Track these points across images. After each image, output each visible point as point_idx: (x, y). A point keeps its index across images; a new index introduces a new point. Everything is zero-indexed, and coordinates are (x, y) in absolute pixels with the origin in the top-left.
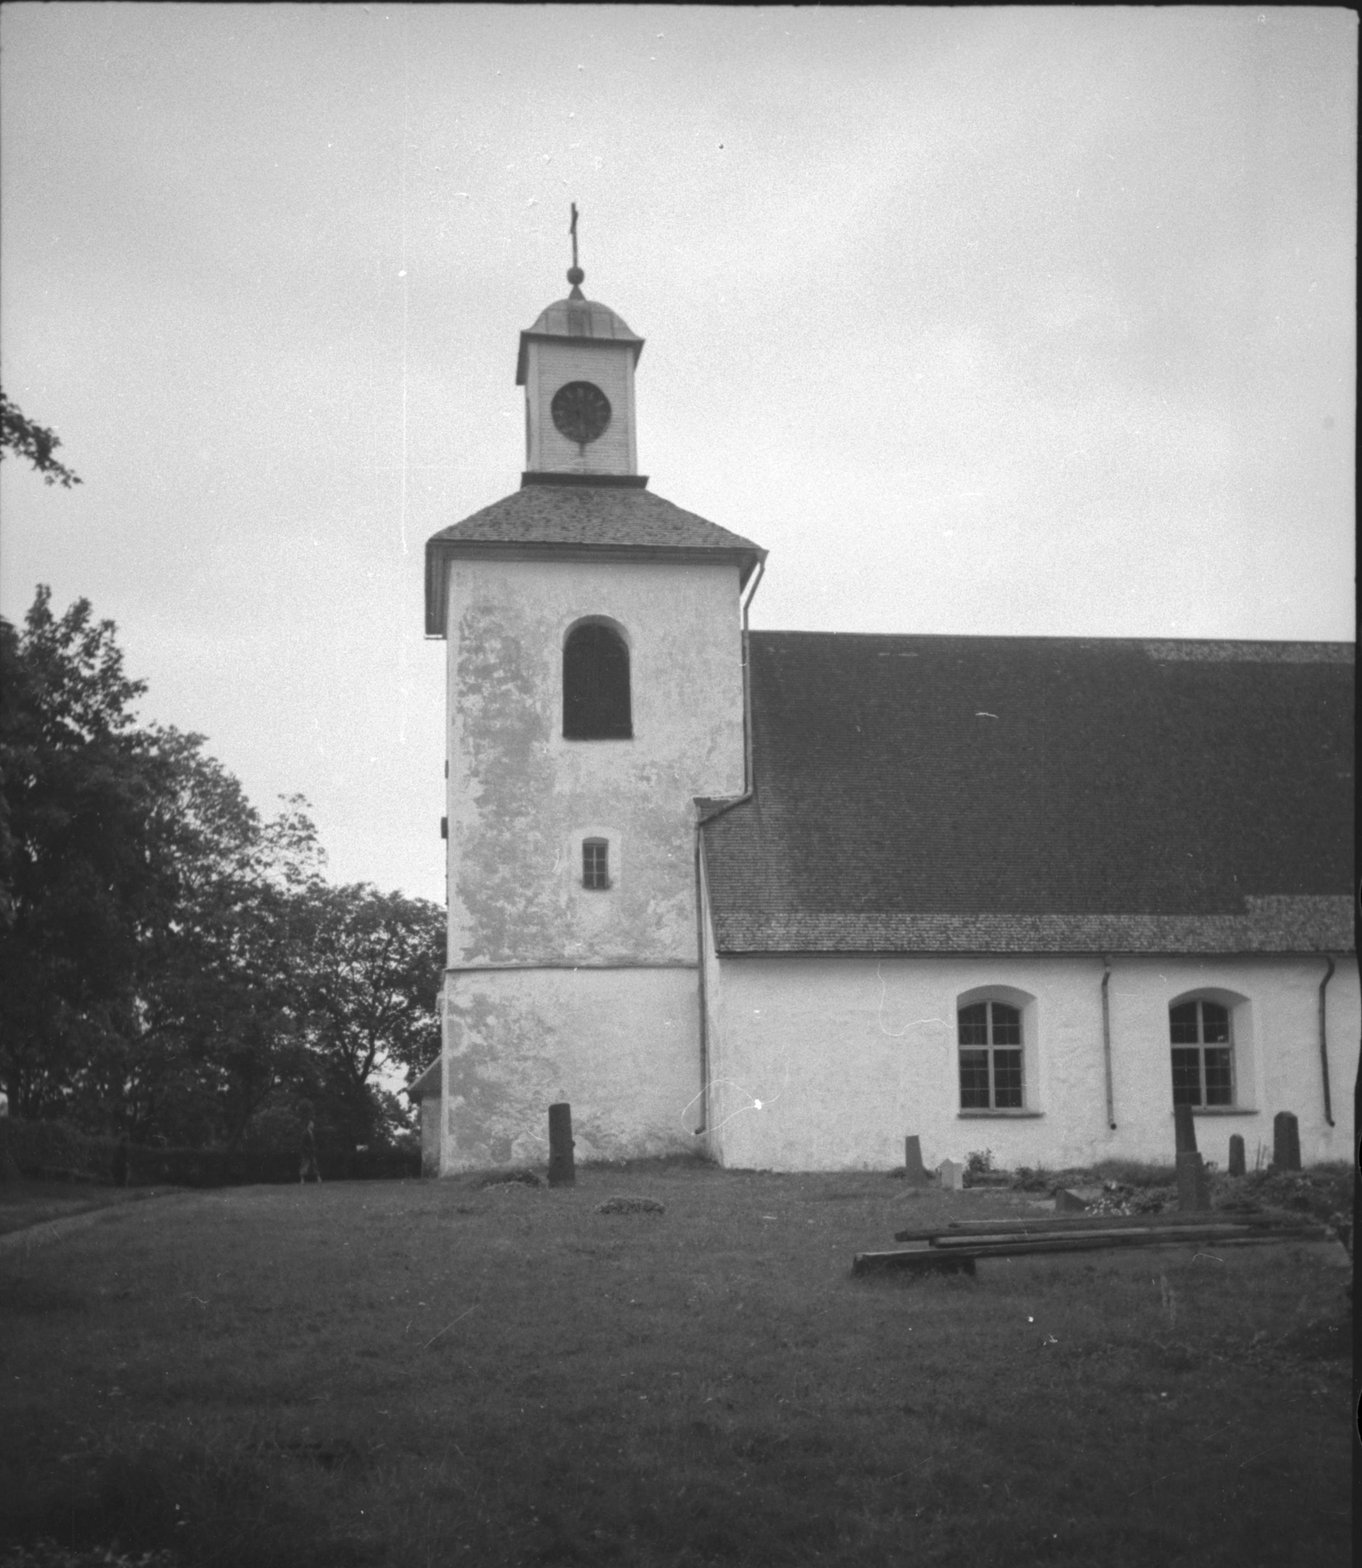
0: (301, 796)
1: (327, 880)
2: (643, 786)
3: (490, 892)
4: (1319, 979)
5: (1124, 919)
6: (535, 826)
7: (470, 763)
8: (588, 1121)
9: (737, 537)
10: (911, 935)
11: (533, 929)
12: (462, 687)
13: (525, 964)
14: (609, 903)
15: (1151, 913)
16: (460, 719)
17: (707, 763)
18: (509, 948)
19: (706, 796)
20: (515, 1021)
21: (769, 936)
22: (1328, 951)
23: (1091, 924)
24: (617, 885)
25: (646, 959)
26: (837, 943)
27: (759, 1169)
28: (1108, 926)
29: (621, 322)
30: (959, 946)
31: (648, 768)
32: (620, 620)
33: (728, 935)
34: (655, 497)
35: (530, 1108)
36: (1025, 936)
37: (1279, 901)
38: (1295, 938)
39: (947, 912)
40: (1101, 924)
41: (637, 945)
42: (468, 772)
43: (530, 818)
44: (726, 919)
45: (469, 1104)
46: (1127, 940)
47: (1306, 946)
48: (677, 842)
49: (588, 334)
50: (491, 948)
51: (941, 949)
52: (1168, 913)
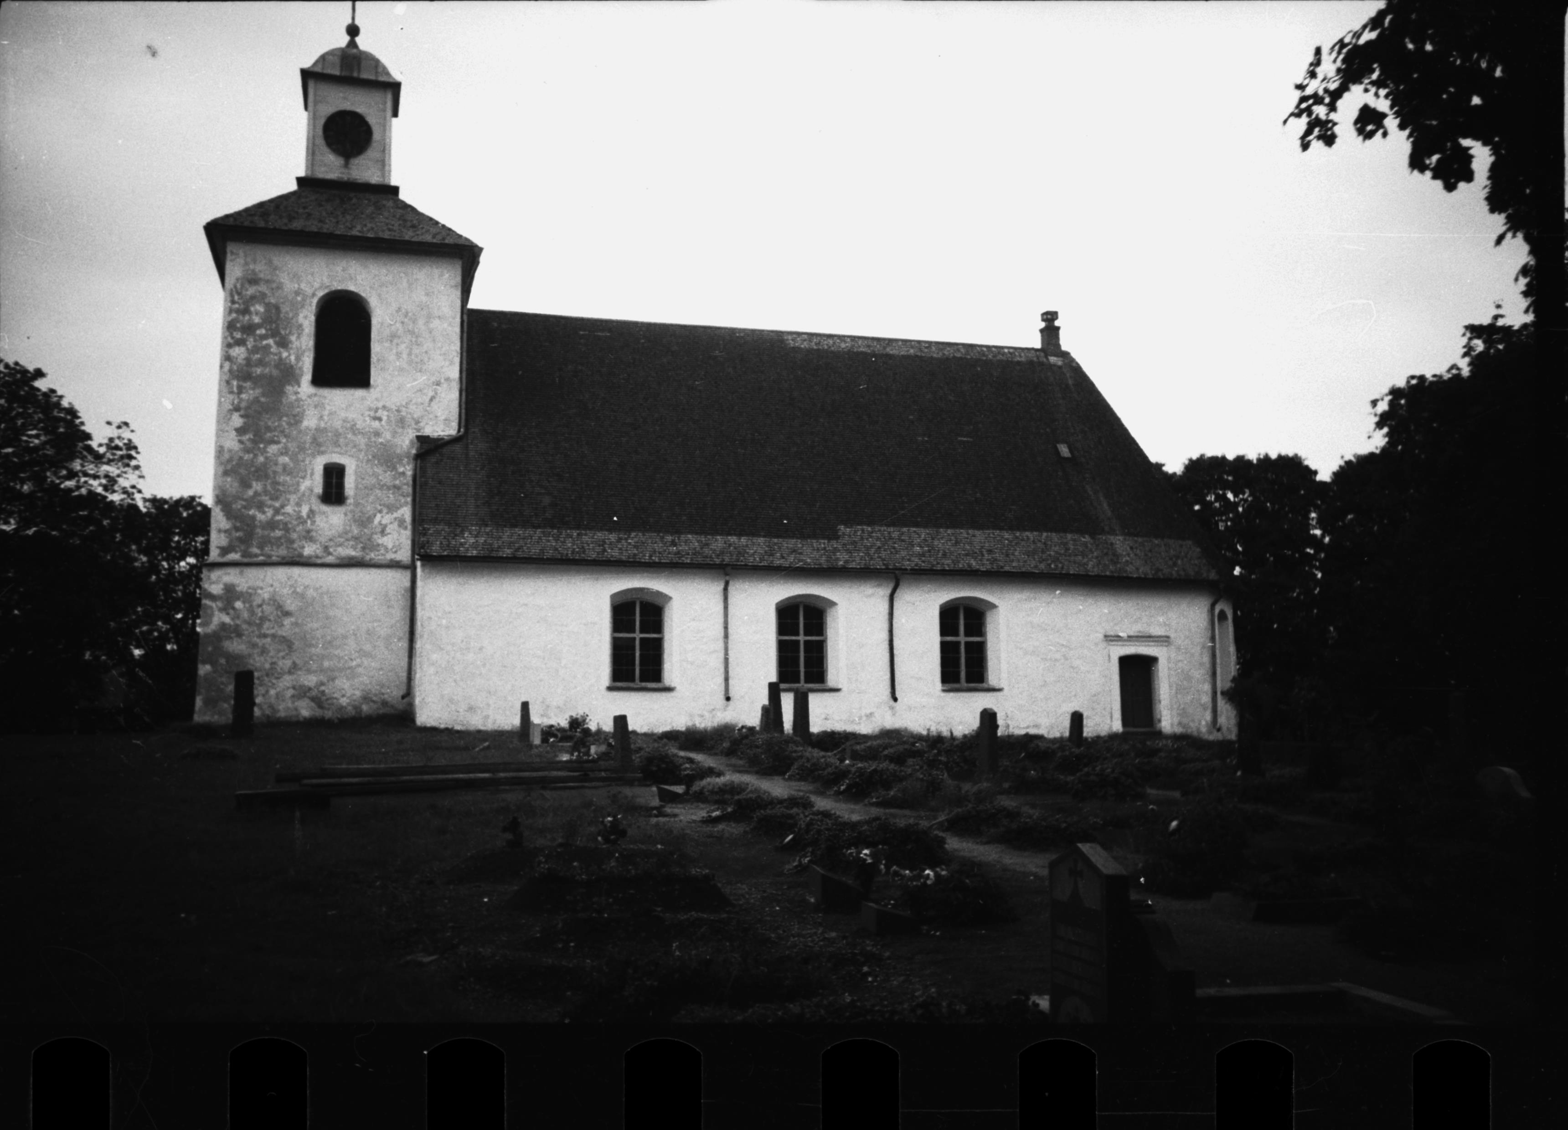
0: (126, 424)
1: (143, 491)
2: (376, 424)
3: (244, 503)
4: (888, 591)
5: (743, 540)
6: (285, 452)
7: (233, 400)
8: (315, 687)
9: (460, 236)
10: (575, 547)
11: (278, 533)
12: (230, 340)
13: (269, 561)
14: (343, 515)
15: (764, 536)
16: (227, 365)
17: (428, 408)
18: (258, 548)
19: (427, 434)
20: (260, 606)
21: (462, 544)
22: (896, 569)
23: (718, 542)
24: (350, 501)
25: (371, 560)
26: (515, 551)
27: (442, 726)
28: (730, 545)
29: (384, 68)
30: (612, 556)
31: (380, 411)
32: (363, 295)
33: (428, 542)
34: (403, 202)
35: (267, 675)
36: (665, 551)
37: (863, 530)
38: (872, 559)
39: (607, 530)
40: (725, 543)
41: (364, 548)
42: (231, 407)
43: (280, 446)
44: (429, 529)
45: (214, 672)
46: (744, 556)
47: (880, 565)
48: (401, 470)
49: (355, 74)
50: (243, 548)
51: (597, 559)
52: (778, 537)
